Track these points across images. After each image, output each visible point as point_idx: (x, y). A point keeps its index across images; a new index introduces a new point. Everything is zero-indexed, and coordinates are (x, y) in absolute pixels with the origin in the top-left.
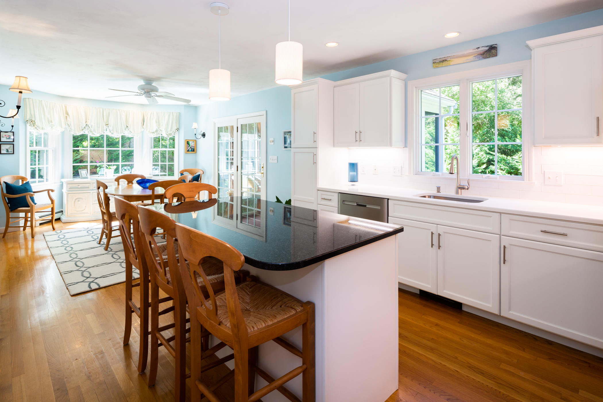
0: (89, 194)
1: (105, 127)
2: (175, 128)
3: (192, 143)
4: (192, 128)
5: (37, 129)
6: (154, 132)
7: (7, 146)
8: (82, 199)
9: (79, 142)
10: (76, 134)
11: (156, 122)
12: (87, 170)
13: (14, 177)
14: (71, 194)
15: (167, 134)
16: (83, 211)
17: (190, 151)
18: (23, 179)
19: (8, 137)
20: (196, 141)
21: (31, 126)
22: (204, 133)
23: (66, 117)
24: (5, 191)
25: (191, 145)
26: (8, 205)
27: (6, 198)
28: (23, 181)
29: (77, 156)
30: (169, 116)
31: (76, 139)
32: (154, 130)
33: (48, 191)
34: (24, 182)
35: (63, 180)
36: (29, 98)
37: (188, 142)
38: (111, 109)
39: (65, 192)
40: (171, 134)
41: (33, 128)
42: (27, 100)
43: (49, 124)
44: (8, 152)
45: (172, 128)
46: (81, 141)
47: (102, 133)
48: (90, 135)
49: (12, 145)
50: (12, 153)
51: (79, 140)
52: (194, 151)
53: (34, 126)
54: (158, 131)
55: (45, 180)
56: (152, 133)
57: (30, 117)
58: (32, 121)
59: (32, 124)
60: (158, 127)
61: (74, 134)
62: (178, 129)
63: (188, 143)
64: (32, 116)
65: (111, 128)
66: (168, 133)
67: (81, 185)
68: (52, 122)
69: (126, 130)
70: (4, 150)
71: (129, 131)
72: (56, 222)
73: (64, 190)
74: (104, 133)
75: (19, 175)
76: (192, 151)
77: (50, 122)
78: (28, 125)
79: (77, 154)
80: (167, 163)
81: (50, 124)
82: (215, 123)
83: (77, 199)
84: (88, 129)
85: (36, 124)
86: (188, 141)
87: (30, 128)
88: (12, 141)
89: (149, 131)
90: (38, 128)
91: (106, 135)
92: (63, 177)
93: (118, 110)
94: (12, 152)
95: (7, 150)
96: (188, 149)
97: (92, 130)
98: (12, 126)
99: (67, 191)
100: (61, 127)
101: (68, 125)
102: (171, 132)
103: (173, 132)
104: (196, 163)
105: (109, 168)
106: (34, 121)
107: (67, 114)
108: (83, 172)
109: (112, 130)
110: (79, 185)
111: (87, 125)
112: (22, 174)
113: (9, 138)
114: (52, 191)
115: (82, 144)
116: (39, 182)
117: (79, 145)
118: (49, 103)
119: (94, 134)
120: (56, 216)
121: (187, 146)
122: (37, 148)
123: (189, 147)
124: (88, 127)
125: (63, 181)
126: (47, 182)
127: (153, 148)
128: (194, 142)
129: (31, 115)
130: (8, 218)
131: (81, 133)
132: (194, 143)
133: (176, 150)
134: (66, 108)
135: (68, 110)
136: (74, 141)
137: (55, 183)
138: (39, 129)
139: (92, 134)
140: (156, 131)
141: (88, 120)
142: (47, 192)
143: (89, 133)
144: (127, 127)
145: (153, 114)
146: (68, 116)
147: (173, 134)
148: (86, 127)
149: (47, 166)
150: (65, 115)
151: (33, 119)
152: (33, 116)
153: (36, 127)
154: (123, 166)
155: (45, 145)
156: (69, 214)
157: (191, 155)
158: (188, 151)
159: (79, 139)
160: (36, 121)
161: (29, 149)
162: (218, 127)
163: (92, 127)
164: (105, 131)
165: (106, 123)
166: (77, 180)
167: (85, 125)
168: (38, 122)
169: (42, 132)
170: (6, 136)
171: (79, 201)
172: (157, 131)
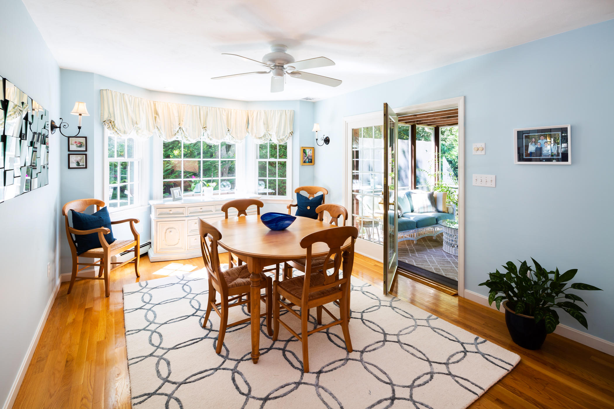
0: (183, 222)
1: (202, 131)
2: (289, 131)
3: (310, 152)
4: (312, 131)
5: (118, 134)
6: (261, 138)
7: (78, 158)
8: (175, 229)
9: (170, 150)
10: (167, 140)
11: (264, 124)
12: (181, 188)
13: (86, 201)
14: (161, 223)
15: (278, 140)
16: (176, 246)
17: (307, 163)
18: (99, 203)
19: (78, 145)
20: (313, 149)
21: (109, 129)
22: (327, 137)
23: (155, 117)
24: (71, 225)
25: (307, 154)
26: (75, 245)
27: (73, 235)
28: (98, 207)
29: (168, 166)
30: (281, 116)
31: (167, 146)
32: (262, 135)
33: (131, 221)
34: (101, 208)
35: (152, 202)
36: (106, 90)
37: (304, 150)
38: (210, 107)
39: (153, 220)
40: (283, 139)
41: (113, 131)
42: (104, 92)
43: (133, 127)
44: (79, 166)
45: (284, 132)
46: (172, 148)
47: (198, 139)
48: (184, 141)
49: (85, 156)
50: (85, 167)
51: (170, 148)
52: (311, 162)
53: (113, 128)
54: (267, 136)
55: (129, 201)
56: (259, 138)
57: (108, 116)
58: (110, 122)
59: (111, 126)
60: (267, 131)
61: (165, 141)
62: (292, 133)
63: (304, 152)
64: (110, 115)
65: (209, 132)
66: (280, 138)
67: (174, 211)
68: (137, 124)
69: (227, 135)
70: (73, 162)
71: (231, 136)
72: (142, 258)
73: (153, 216)
74: (201, 139)
75: (94, 198)
76: (309, 162)
77: (135, 123)
78: (106, 127)
79: (168, 164)
80: (277, 178)
81: (135, 126)
82: (347, 123)
83: (168, 229)
84: (182, 133)
85: (116, 125)
86: (304, 148)
87: (108, 133)
88: (85, 150)
89: (255, 136)
90: (118, 132)
91: (203, 142)
92: (151, 198)
93: (217, 109)
94: (84, 165)
95: (78, 163)
96: (305, 159)
97: (186, 135)
98: (79, 128)
99: (155, 219)
100: (149, 131)
101: (158, 128)
102: (284, 137)
103: (286, 137)
104: (314, 178)
105: (207, 186)
106: (114, 122)
107: (157, 113)
108: (175, 191)
109: (211, 135)
110: (171, 210)
111: (180, 128)
112: (97, 197)
113: (80, 146)
114: (136, 221)
115: (173, 152)
116: (121, 205)
117: (170, 154)
118: (133, 98)
119: (189, 141)
120: (141, 251)
121: (303, 155)
122: (119, 160)
123: (305, 157)
124: (182, 131)
125: (151, 204)
126: (131, 205)
127: (259, 158)
128: (312, 150)
129: (110, 113)
130: (75, 264)
131: (174, 139)
132: (312, 152)
133: (289, 161)
134: (155, 105)
135: (157, 109)
136: (165, 149)
137: (141, 206)
138: (121, 132)
139: (187, 140)
140: (263, 136)
141: (181, 122)
142: (129, 222)
143: (183, 139)
144: (228, 130)
145: (260, 112)
146: (157, 117)
147: (285, 139)
148: (179, 131)
149: (131, 183)
150: (154, 115)
151: (112, 119)
152: (112, 115)
153: (116, 130)
154: (222, 181)
155: (130, 155)
156: (158, 249)
157: (308, 168)
158: (305, 162)
159: (171, 146)
160: (116, 122)
161: (108, 161)
162: (353, 129)
163: (186, 131)
164: (202, 137)
165: (203, 126)
166: (169, 202)
167: (178, 129)
168: (118, 123)
169: (125, 138)
170: (76, 142)
171: (171, 232)
172: (265, 136)
